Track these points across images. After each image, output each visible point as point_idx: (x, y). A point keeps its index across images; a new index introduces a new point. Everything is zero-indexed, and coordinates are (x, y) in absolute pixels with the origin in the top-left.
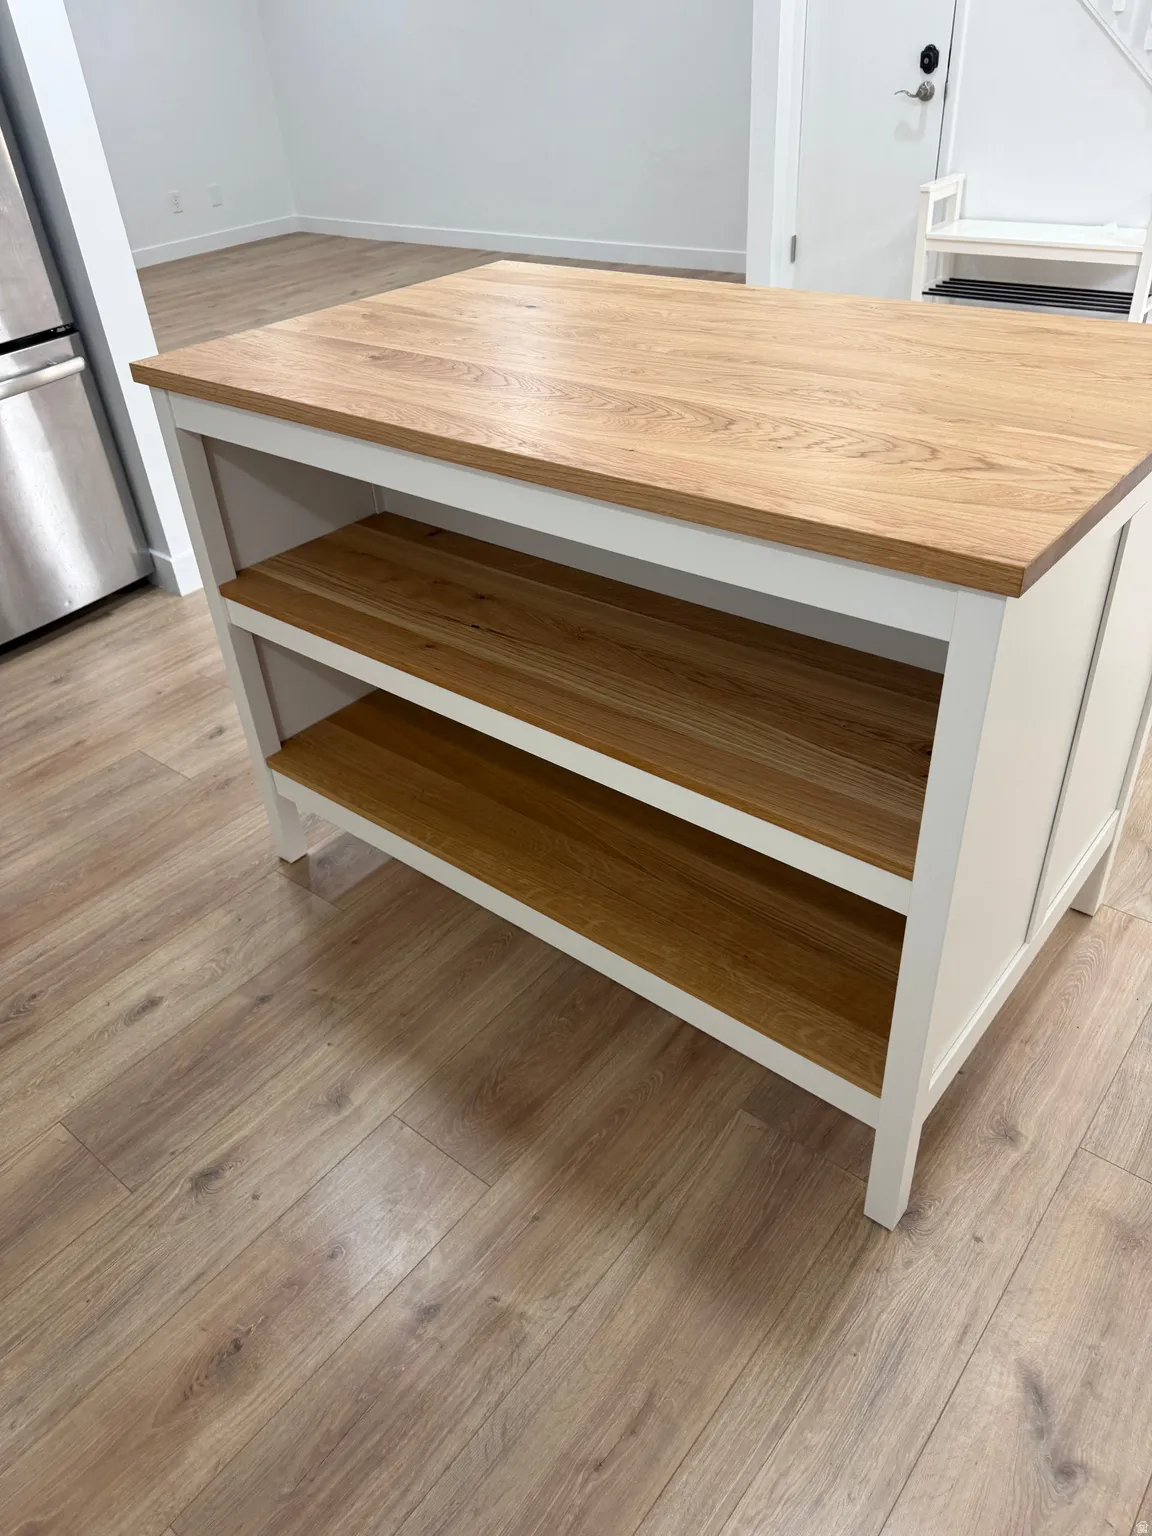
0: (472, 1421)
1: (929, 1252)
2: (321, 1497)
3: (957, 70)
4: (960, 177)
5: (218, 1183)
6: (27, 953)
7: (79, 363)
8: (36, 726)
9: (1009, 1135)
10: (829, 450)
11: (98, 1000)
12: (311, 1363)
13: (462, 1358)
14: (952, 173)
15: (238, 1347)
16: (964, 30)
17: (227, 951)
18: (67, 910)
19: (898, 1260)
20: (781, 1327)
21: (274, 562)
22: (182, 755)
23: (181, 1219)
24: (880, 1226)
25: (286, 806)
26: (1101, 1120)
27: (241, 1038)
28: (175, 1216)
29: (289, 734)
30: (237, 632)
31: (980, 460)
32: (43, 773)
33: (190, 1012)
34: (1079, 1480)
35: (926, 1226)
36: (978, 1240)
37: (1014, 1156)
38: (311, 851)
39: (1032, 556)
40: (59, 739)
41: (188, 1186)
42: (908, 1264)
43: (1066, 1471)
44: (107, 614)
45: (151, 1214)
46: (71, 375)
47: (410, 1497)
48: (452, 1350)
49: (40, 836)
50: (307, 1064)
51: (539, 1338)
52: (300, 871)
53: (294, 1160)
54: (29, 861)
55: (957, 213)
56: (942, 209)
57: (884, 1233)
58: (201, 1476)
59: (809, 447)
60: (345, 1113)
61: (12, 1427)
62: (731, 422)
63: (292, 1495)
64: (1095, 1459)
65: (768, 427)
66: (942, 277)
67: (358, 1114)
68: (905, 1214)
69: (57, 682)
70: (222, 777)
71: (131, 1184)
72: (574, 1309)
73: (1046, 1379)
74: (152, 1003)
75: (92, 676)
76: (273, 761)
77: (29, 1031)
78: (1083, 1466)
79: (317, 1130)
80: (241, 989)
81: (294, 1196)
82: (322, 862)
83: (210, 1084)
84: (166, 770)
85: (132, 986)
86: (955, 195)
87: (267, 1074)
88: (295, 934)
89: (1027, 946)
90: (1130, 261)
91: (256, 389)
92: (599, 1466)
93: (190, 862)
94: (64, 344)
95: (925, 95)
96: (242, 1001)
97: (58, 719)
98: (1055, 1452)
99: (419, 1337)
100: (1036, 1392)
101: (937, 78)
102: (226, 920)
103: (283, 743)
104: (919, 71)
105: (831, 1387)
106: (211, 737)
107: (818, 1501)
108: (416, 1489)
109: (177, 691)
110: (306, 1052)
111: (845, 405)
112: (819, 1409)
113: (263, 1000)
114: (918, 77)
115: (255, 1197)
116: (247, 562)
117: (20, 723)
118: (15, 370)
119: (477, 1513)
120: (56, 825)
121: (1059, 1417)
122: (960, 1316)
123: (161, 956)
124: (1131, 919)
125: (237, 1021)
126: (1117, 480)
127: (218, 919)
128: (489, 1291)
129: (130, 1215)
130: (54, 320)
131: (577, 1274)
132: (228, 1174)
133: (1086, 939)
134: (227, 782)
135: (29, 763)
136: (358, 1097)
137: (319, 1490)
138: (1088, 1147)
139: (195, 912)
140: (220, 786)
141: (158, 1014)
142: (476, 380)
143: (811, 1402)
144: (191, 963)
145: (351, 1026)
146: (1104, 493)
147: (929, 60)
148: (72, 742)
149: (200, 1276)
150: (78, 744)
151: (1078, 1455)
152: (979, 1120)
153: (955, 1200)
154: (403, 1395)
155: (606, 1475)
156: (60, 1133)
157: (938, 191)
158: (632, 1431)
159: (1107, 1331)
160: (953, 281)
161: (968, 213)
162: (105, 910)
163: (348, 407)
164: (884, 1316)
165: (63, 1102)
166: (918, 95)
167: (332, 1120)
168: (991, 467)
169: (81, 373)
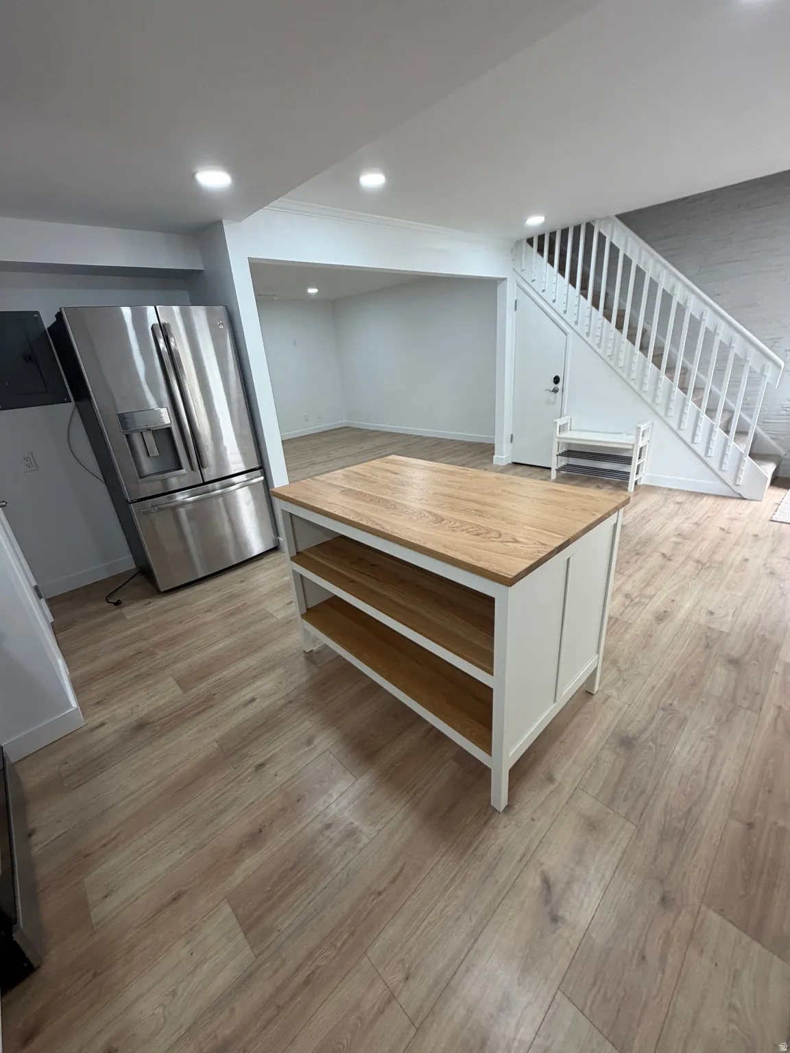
0: (337, 870)
1: (514, 822)
2: (279, 893)
3: (566, 383)
4: (568, 417)
5: (264, 769)
6: (214, 679)
7: (262, 478)
8: (233, 597)
9: (551, 779)
10: (468, 532)
11: (235, 697)
12: (284, 841)
13: (338, 844)
14: (567, 415)
15: (260, 831)
16: (568, 369)
17: (281, 683)
18: (230, 664)
19: (501, 826)
20: (454, 847)
21: (308, 550)
22: (277, 611)
23: (249, 781)
24: (497, 811)
25: (306, 632)
26: (587, 776)
27: (280, 716)
28: (247, 780)
29: (309, 607)
30: (294, 572)
31: (513, 539)
32: (231, 614)
33: (266, 704)
34: (560, 924)
35: (514, 811)
36: (533, 820)
37: (552, 787)
38: (314, 649)
39: (514, 574)
40: (238, 603)
41: (254, 769)
42: (505, 827)
43: (555, 919)
44: (262, 558)
45: (239, 778)
46: (259, 482)
47: (311, 897)
48: (334, 842)
49: (227, 636)
50: (302, 727)
51: (365, 840)
52: (309, 656)
53: (291, 763)
54: (220, 646)
55: (569, 429)
56: (562, 428)
57: (497, 813)
58: (239, 880)
59: (463, 531)
60: (312, 746)
61: (181, 853)
62: (442, 520)
63: (269, 891)
64: (567, 916)
65: (452, 523)
66: (564, 449)
67: (315, 748)
68: (507, 806)
69: (242, 581)
70: (289, 619)
71: (235, 766)
72: (380, 831)
73: (552, 880)
74: (253, 700)
75: (253, 580)
76: (303, 616)
77: (212, 706)
78: (562, 918)
79: (302, 751)
80: (283, 698)
81: (289, 776)
82: (318, 652)
83: (267, 731)
84: (271, 615)
85: (247, 693)
86: (567, 423)
87: (287, 730)
88: (304, 679)
89: (555, 704)
90: (630, 447)
91: (304, 501)
92: (380, 894)
93: (274, 649)
94: (258, 472)
95: (555, 391)
96: (283, 702)
97: (239, 595)
98: (552, 910)
99: (323, 835)
100: (547, 884)
101: (559, 386)
102: (282, 672)
103: (307, 610)
104: (553, 383)
105: (469, 873)
106: (288, 604)
107: (459, 918)
108: (313, 894)
109: (280, 587)
110: (302, 723)
111: (480, 516)
112: (463, 881)
113: (291, 702)
114: (553, 386)
115: (276, 775)
116: (300, 550)
117: (227, 595)
118: (246, 479)
119: (333, 906)
120: (232, 633)
121: (555, 897)
122: (522, 850)
123: (259, 683)
124: (608, 697)
125: (280, 709)
126: (553, 548)
127: (280, 671)
128: (351, 820)
129: (233, 777)
130: (256, 465)
131: (382, 817)
132: (268, 766)
133: (590, 703)
134: (291, 621)
135: (227, 610)
136: (316, 742)
137: (278, 891)
138: (581, 787)
139: (273, 668)
140: (288, 622)
141: (254, 704)
142: (371, 500)
143: (461, 879)
144: (267, 687)
145: (318, 715)
146: (546, 553)
147: (556, 380)
148: (242, 603)
149: (252, 803)
150: (244, 604)
151: (561, 913)
152: (540, 772)
153: (527, 803)
154: (315, 856)
155: (381, 897)
156: (216, 745)
157: (560, 422)
158: (393, 881)
159: (578, 863)
160: (568, 451)
161: (572, 429)
162: (243, 665)
163: (329, 509)
164: (493, 847)
165: (217, 735)
166: (553, 391)
167: (307, 749)
168: (516, 541)
169: (263, 481)
